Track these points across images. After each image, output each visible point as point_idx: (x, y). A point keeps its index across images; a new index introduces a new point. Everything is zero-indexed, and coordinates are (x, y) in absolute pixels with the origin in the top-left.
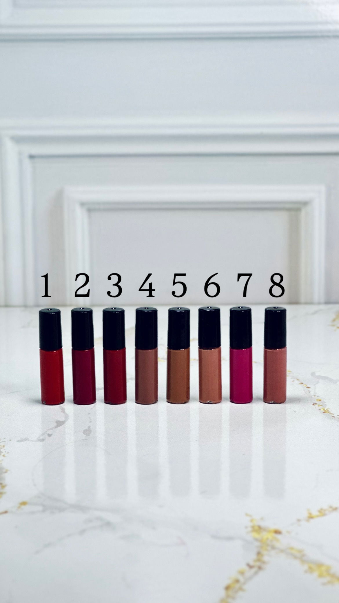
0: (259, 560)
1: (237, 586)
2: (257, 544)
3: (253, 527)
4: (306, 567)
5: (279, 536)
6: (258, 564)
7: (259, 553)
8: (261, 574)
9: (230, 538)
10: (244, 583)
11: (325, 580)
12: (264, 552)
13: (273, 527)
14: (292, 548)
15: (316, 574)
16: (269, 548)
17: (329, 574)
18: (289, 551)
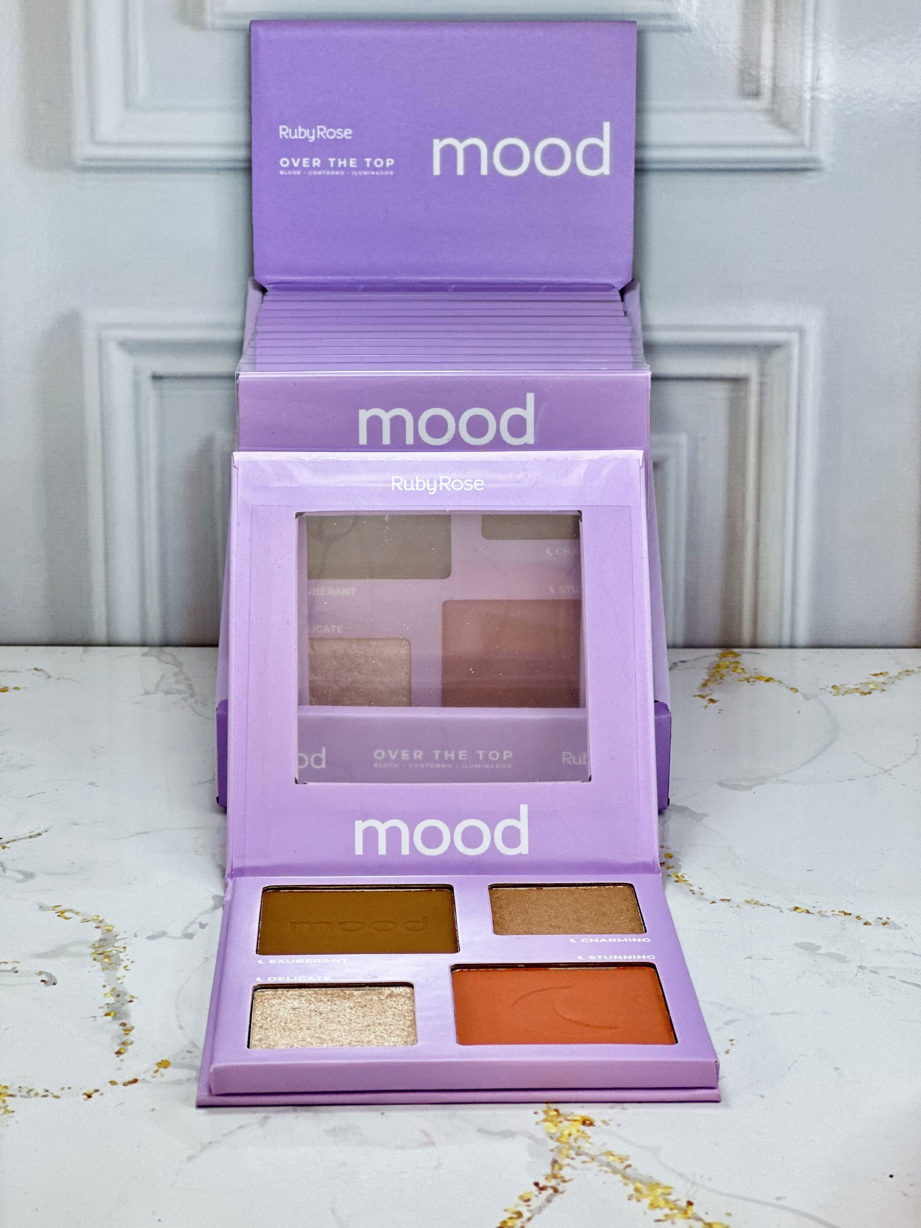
0: (555, 1176)
1: (518, 1223)
4: (630, 1190)
5: (588, 1130)
6: (553, 1183)
7: (555, 1162)
9: (508, 1134)
10: (529, 1219)
11: (659, 1214)
12: (565, 1161)
13: (580, 1113)
14: (610, 1153)
15: (646, 1202)
16: (572, 1153)
17: (667, 1201)
18: (604, 1158)
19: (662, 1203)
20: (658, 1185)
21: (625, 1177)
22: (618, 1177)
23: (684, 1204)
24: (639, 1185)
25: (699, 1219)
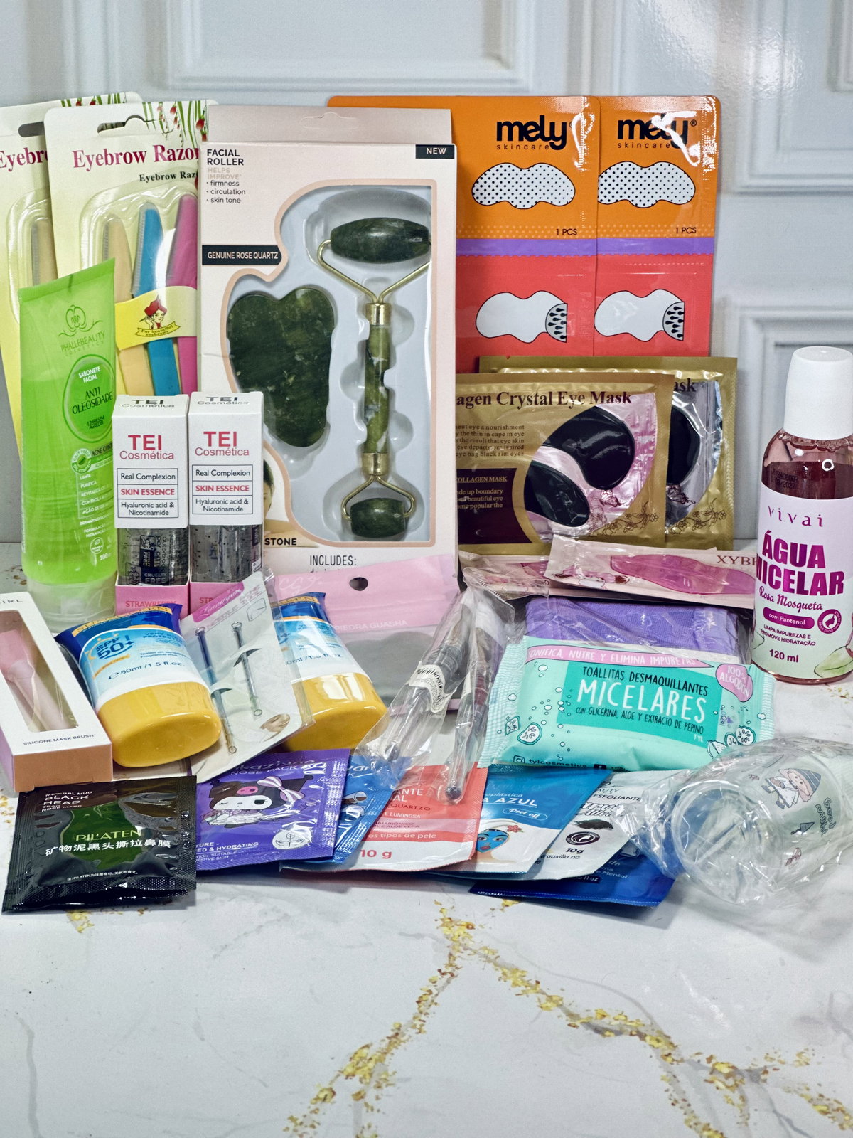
0: (451, 965)
1: (430, 998)
2: (449, 942)
3: (442, 920)
4: (499, 973)
5: (471, 932)
6: (450, 969)
7: (450, 955)
8: (453, 981)
9: (419, 936)
10: (437, 995)
11: (519, 990)
12: (457, 955)
13: (465, 920)
14: (485, 948)
15: (510, 981)
16: (461, 948)
17: (523, 981)
18: (481, 952)
19: (519, 982)
20: (517, 969)
21: (495, 965)
22: (491, 965)
23: (534, 983)
24: (505, 970)
25: (543, 993)
